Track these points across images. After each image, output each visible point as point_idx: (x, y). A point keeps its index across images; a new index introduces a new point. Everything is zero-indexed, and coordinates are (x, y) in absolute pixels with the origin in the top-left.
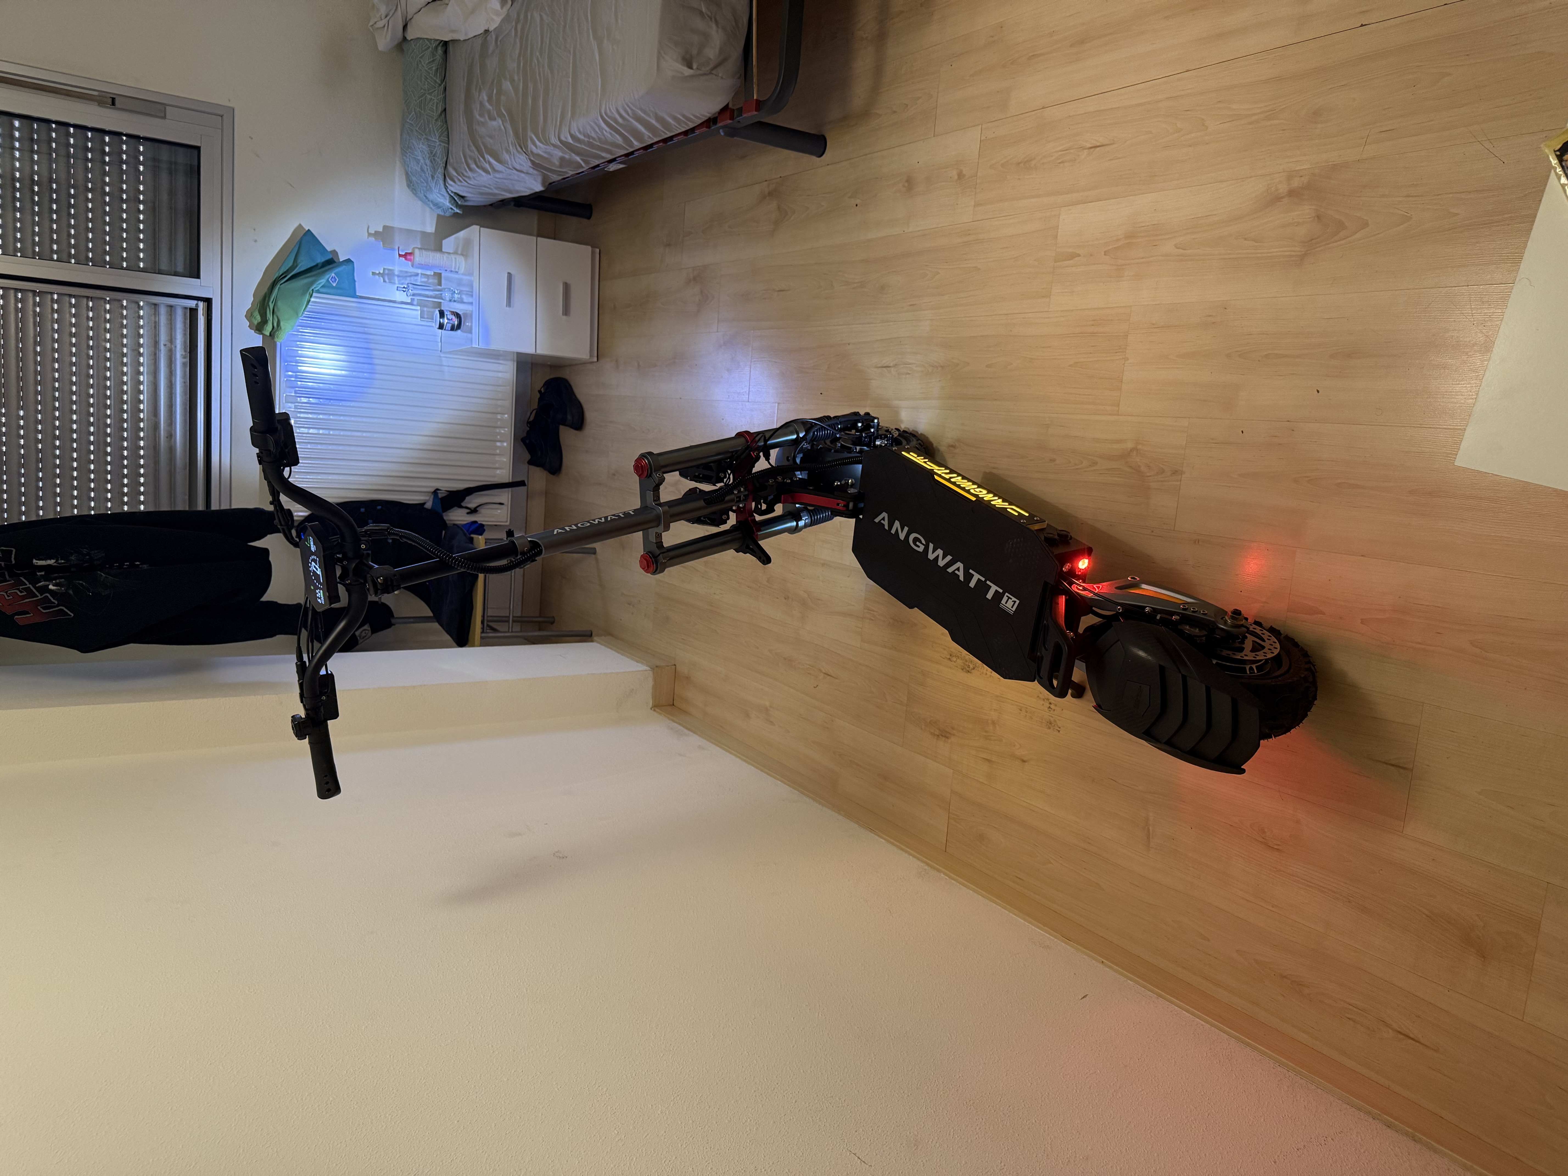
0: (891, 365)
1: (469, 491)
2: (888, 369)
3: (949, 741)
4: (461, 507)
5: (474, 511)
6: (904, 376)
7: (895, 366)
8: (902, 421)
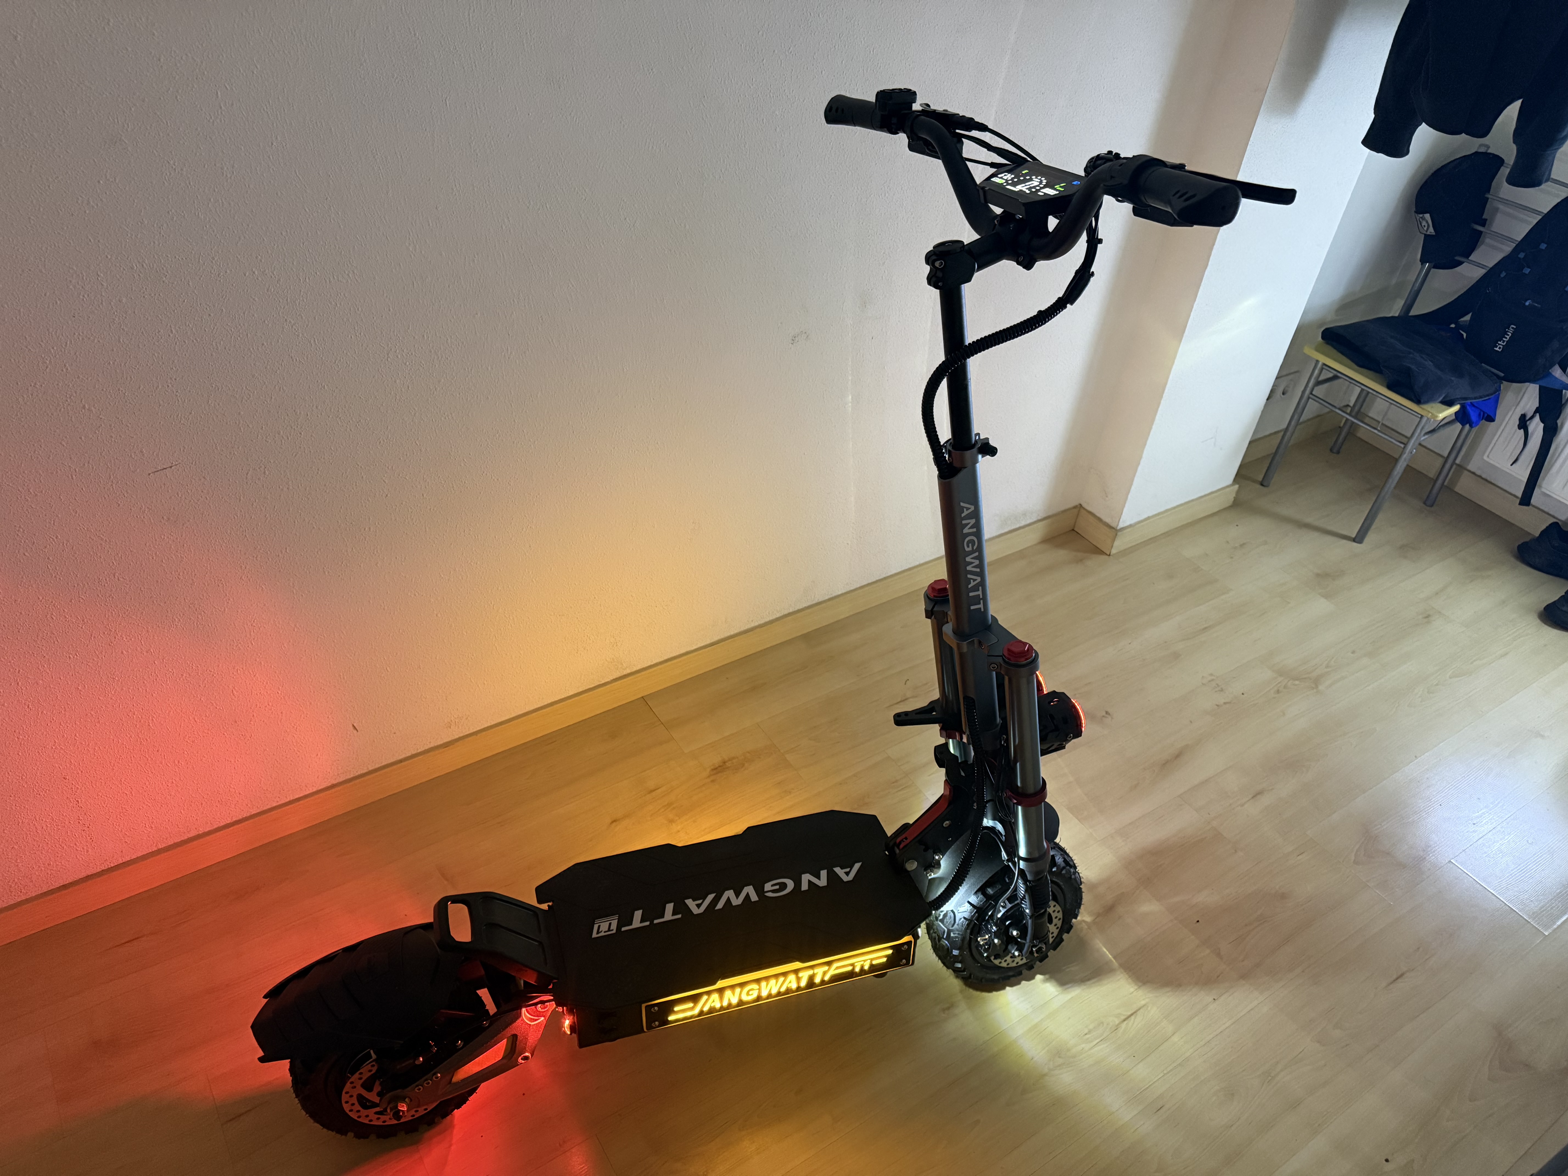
0: (1124, 1025)
1: (1551, 432)
2: (1123, 1018)
3: (708, 770)
4: (1535, 412)
5: (1523, 423)
6: (1091, 1027)
7: (1117, 1028)
8: (1046, 981)
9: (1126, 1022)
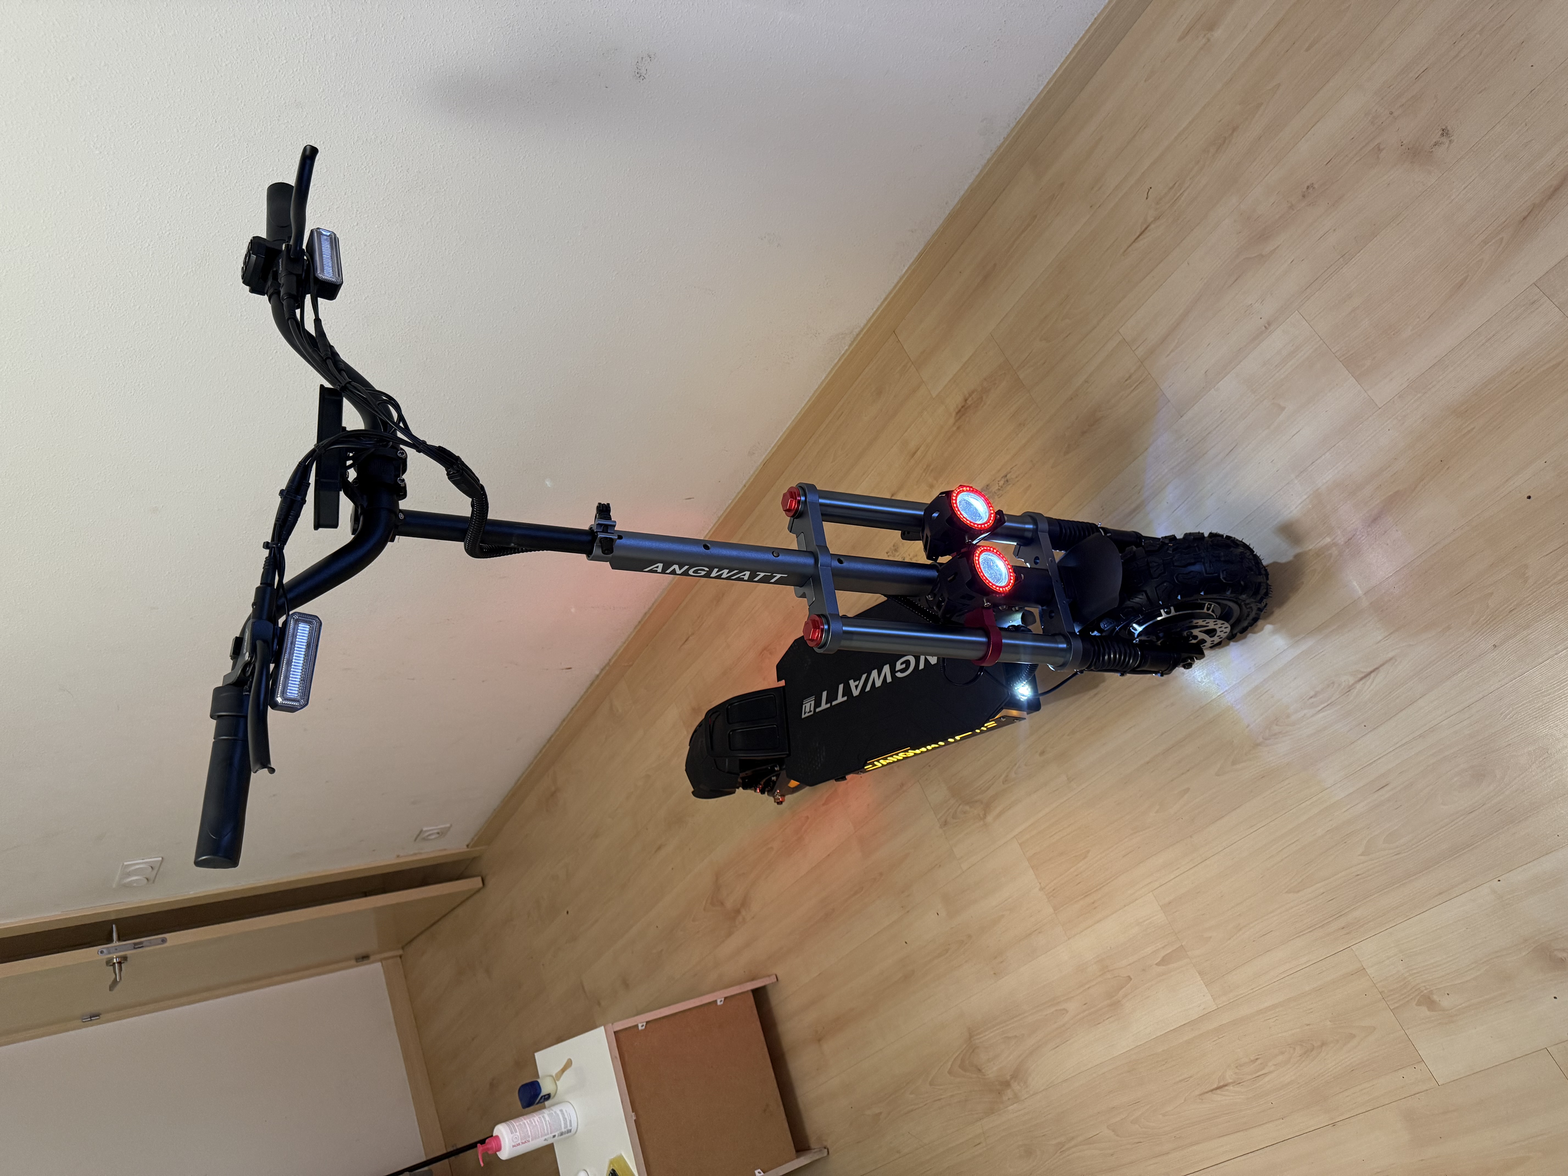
9: (1361, 682)
